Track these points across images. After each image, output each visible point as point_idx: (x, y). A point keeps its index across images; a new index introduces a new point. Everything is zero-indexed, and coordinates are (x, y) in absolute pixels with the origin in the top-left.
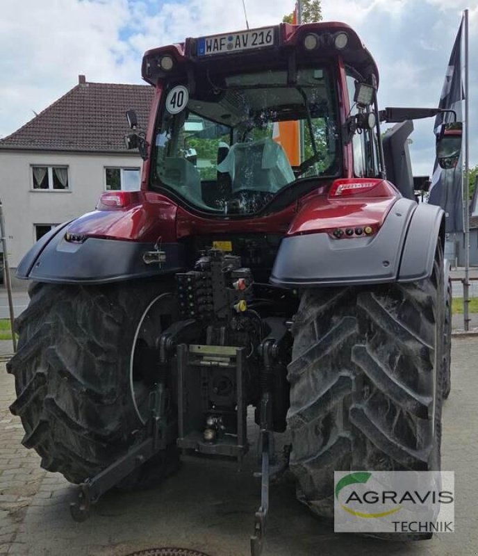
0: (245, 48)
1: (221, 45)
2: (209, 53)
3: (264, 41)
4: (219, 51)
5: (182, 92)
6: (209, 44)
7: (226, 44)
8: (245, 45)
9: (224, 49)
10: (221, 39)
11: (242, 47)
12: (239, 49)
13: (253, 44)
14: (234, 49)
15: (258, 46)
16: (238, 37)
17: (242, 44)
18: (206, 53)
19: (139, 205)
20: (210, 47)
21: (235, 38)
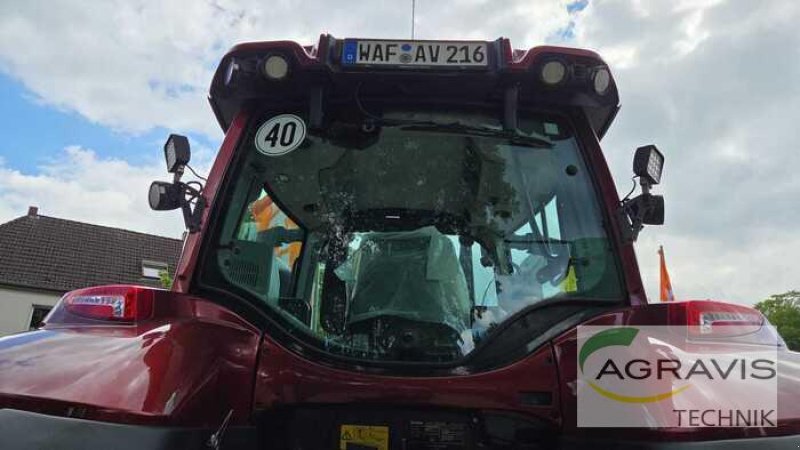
0: (434, 64)
1: (388, 54)
2: (364, 61)
3: (471, 58)
4: (384, 62)
5: (294, 125)
6: (365, 49)
7: (398, 55)
8: (434, 59)
9: (394, 61)
10: (388, 47)
11: (429, 62)
12: (423, 63)
13: (449, 61)
14: (412, 62)
15: (459, 64)
16: (421, 48)
17: (428, 56)
18: (358, 61)
19: (164, 324)
20: (366, 55)
21: (414, 49)
